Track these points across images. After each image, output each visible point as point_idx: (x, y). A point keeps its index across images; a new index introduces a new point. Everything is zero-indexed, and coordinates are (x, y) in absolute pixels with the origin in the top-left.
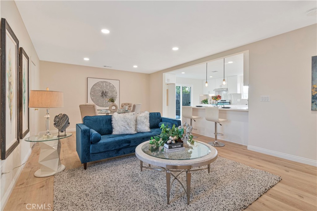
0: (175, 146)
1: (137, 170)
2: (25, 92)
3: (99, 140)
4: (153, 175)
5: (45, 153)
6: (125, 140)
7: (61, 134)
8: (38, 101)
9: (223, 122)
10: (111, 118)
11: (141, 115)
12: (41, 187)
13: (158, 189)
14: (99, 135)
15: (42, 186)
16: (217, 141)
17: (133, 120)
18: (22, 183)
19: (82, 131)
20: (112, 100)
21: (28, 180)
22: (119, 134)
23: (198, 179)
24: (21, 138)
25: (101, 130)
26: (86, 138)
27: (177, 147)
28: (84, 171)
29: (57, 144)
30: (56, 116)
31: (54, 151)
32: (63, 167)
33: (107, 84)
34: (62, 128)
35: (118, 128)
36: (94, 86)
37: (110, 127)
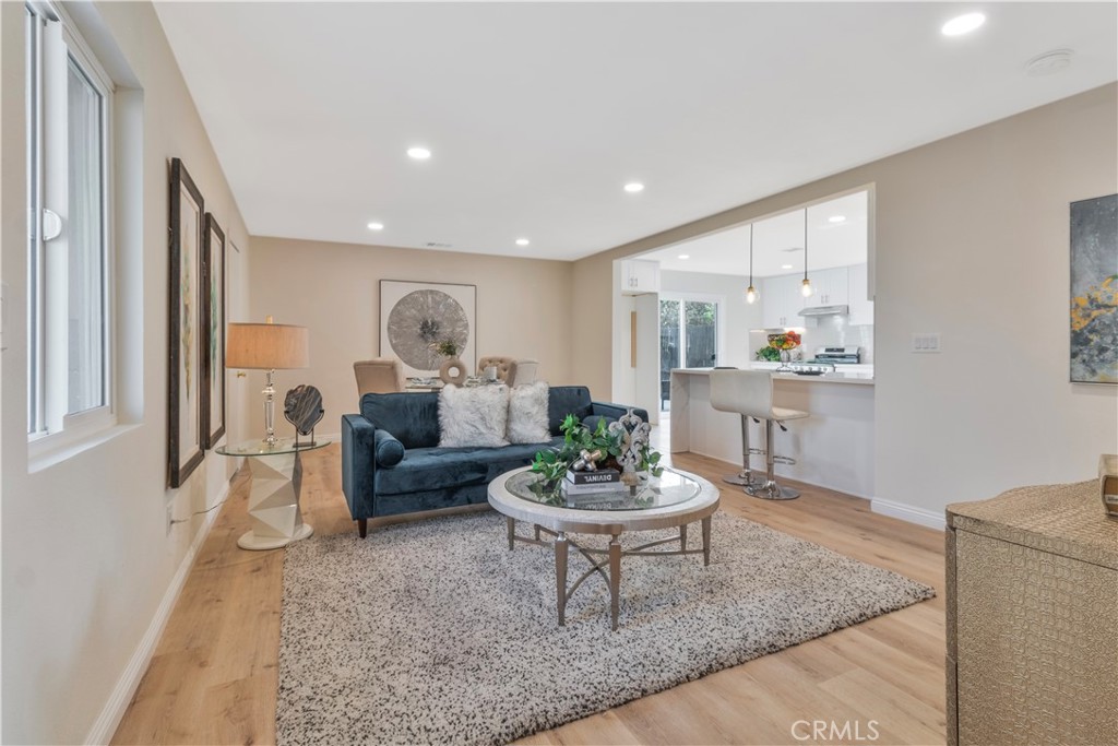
0: (595, 478)
1: (500, 546)
2: (215, 327)
3: (399, 458)
4: (541, 560)
5: (261, 490)
6: (470, 462)
7: (303, 439)
8: (247, 351)
9: (791, 418)
10: (438, 401)
11: (522, 393)
12: (254, 571)
13: (544, 593)
14: (399, 445)
15: (255, 568)
16: (773, 483)
17: (499, 408)
18: (210, 559)
19: (353, 433)
20: (450, 350)
21: (224, 554)
22: (457, 446)
23: (667, 578)
24: (208, 447)
25: (407, 432)
26: (365, 452)
27: (601, 482)
28: (360, 542)
29: (292, 466)
30: (291, 392)
31: (284, 483)
32: (307, 529)
33: (437, 298)
34: (305, 423)
35: (456, 428)
36: (398, 304)
37: (434, 425)
